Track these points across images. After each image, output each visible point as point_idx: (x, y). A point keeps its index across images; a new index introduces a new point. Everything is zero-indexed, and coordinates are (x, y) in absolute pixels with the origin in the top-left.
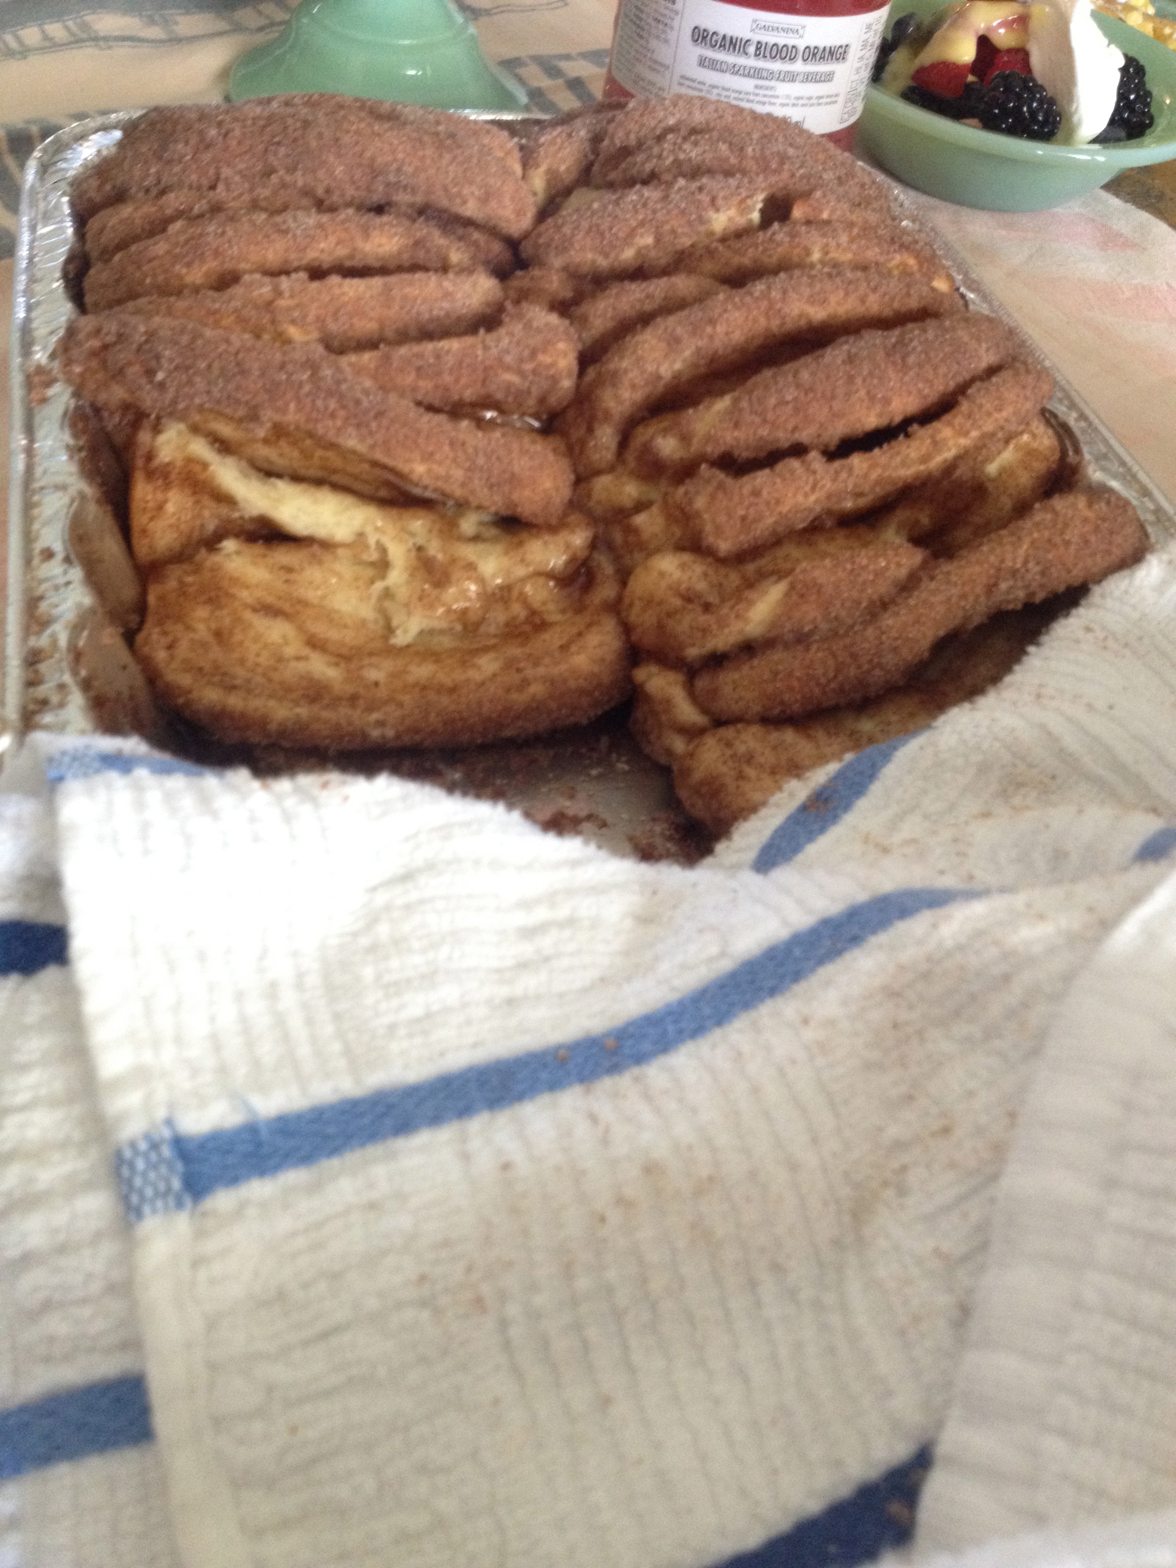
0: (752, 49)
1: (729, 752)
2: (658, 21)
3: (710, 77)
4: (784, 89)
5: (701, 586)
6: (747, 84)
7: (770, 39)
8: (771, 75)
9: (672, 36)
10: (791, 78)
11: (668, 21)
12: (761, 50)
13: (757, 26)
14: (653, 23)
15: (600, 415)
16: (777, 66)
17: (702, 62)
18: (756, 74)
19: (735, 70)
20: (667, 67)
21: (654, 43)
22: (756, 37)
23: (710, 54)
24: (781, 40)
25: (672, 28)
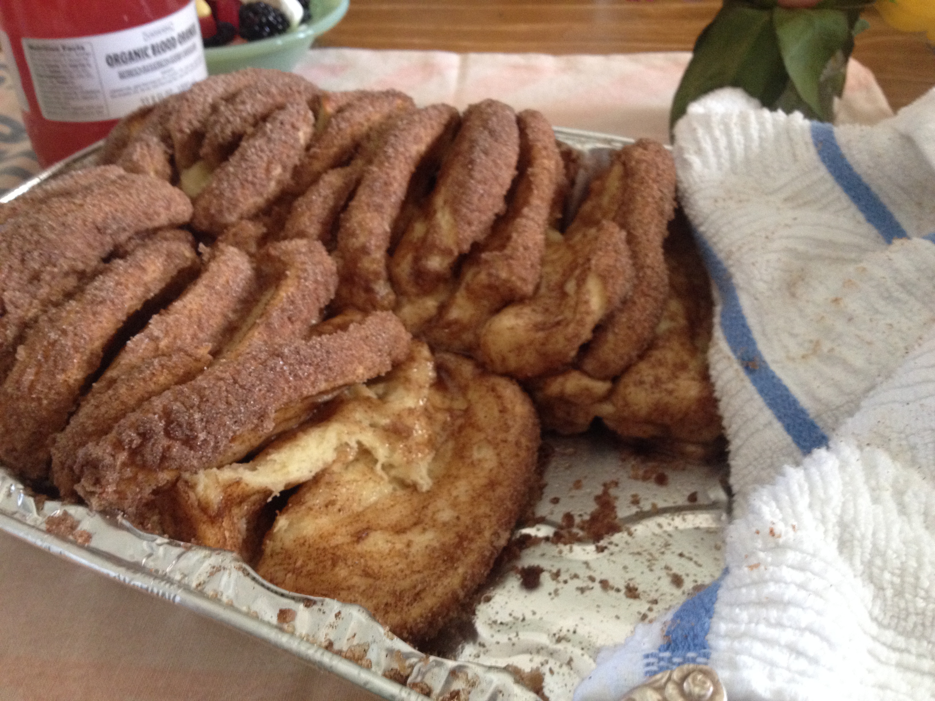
0: (150, 52)
1: (647, 386)
2: (75, 66)
3: (131, 82)
4: (178, 66)
5: (539, 318)
6: (156, 75)
7: (157, 40)
8: (168, 61)
9: (93, 71)
10: (178, 58)
11: (84, 62)
12: (156, 49)
13: (147, 36)
14: (71, 69)
15: (371, 277)
16: (168, 54)
17: (122, 76)
18: (159, 65)
19: (146, 70)
20: (98, 91)
21: (79, 82)
22: (148, 43)
23: (125, 68)
24: (163, 37)
25: (89, 65)
